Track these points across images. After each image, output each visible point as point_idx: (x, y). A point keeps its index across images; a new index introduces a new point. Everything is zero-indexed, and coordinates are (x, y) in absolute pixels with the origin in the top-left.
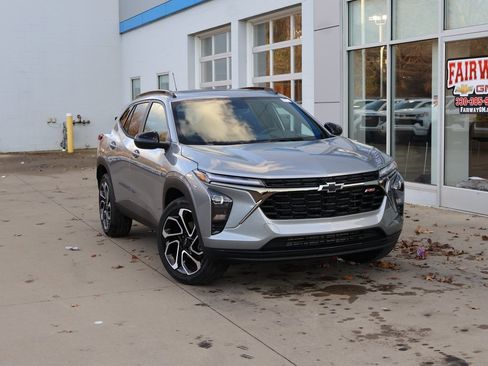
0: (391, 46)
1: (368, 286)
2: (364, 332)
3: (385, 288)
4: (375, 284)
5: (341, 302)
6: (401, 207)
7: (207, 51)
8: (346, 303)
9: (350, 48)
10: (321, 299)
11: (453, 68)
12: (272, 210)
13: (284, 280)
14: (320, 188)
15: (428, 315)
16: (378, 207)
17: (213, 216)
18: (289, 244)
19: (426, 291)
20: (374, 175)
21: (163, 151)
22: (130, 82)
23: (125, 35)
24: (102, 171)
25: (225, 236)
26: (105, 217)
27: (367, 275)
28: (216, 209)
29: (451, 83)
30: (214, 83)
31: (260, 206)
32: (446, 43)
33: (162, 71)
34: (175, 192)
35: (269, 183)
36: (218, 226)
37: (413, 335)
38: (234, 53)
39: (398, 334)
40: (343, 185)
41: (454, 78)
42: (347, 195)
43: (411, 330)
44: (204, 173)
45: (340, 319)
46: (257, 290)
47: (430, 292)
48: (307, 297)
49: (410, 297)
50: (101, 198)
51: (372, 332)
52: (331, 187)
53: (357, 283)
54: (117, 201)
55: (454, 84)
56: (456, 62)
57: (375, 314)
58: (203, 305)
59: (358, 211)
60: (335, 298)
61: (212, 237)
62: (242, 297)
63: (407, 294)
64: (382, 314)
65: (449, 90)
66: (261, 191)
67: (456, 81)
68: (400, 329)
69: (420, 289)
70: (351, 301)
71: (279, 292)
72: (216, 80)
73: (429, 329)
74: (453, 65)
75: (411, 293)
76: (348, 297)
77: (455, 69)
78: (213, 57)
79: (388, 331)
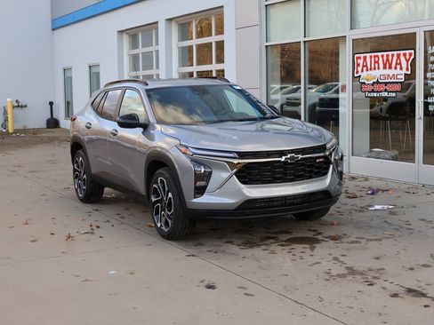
0: (305, 42)
1: (320, 237)
2: (334, 273)
3: (334, 238)
4: (325, 235)
5: (304, 250)
6: (341, 174)
7: (134, 45)
8: (308, 251)
9: (267, 44)
10: (287, 248)
11: (359, 61)
12: (245, 177)
13: (250, 234)
14: (283, 159)
15: (378, 258)
16: (326, 174)
17: (195, 183)
18: (257, 205)
19: (368, 240)
20: (323, 148)
21: (141, 130)
22: (62, 71)
23: (56, 31)
24: (77, 147)
25: (206, 199)
26: (79, 186)
27: (315, 229)
28: (198, 177)
29: (357, 72)
30: (141, 73)
31: (235, 174)
32: (353, 40)
33: (92, 62)
34: (158, 164)
35: (242, 155)
36: (200, 191)
37: (373, 274)
38: (162, 47)
39: (362, 274)
40: (300, 156)
41: (360, 69)
42: (303, 164)
43: (370, 270)
44: (187, 147)
45: (311, 264)
46: (231, 243)
47: (371, 240)
48: (275, 247)
49: (357, 245)
50: (75, 170)
51: (340, 273)
52: (292, 158)
53: (310, 235)
54: (92, 172)
55: (360, 73)
56: (362, 55)
57: (335, 259)
58: (193, 256)
59: (311, 177)
60: (299, 247)
61: (195, 200)
62: (222, 249)
63: (353, 242)
64: (341, 259)
65: (355, 78)
66: (235, 161)
67: (362, 71)
68: (361, 269)
69: (362, 238)
70: (312, 249)
71: (249, 244)
72: (143, 70)
73: (383, 269)
74: (360, 58)
75: (356, 242)
76: (308, 246)
77: (361, 62)
78: (140, 50)
79: (351, 271)
